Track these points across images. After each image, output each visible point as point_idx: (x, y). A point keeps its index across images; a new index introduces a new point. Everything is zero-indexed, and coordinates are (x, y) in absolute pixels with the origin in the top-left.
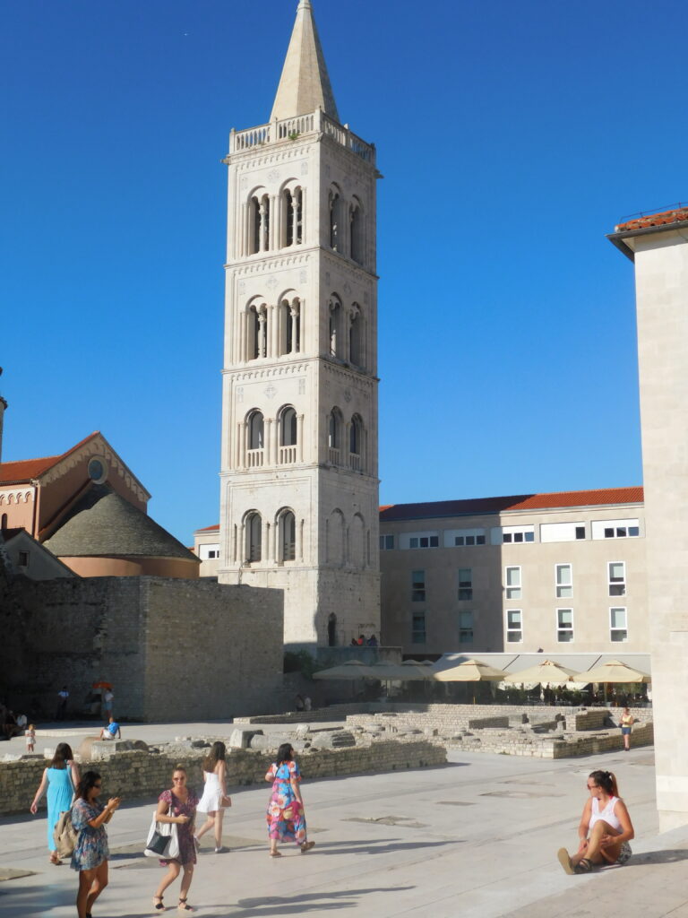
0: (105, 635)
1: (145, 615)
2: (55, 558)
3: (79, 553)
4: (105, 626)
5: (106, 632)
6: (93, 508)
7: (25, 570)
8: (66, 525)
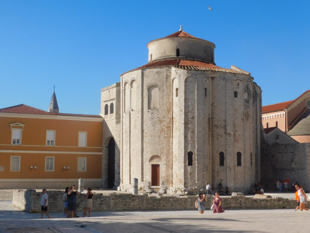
0: (295, 163)
1: (307, 156)
2: (289, 136)
3: (300, 134)
4: (295, 160)
5: (296, 162)
6: (307, 118)
7: (278, 141)
8: (297, 124)
